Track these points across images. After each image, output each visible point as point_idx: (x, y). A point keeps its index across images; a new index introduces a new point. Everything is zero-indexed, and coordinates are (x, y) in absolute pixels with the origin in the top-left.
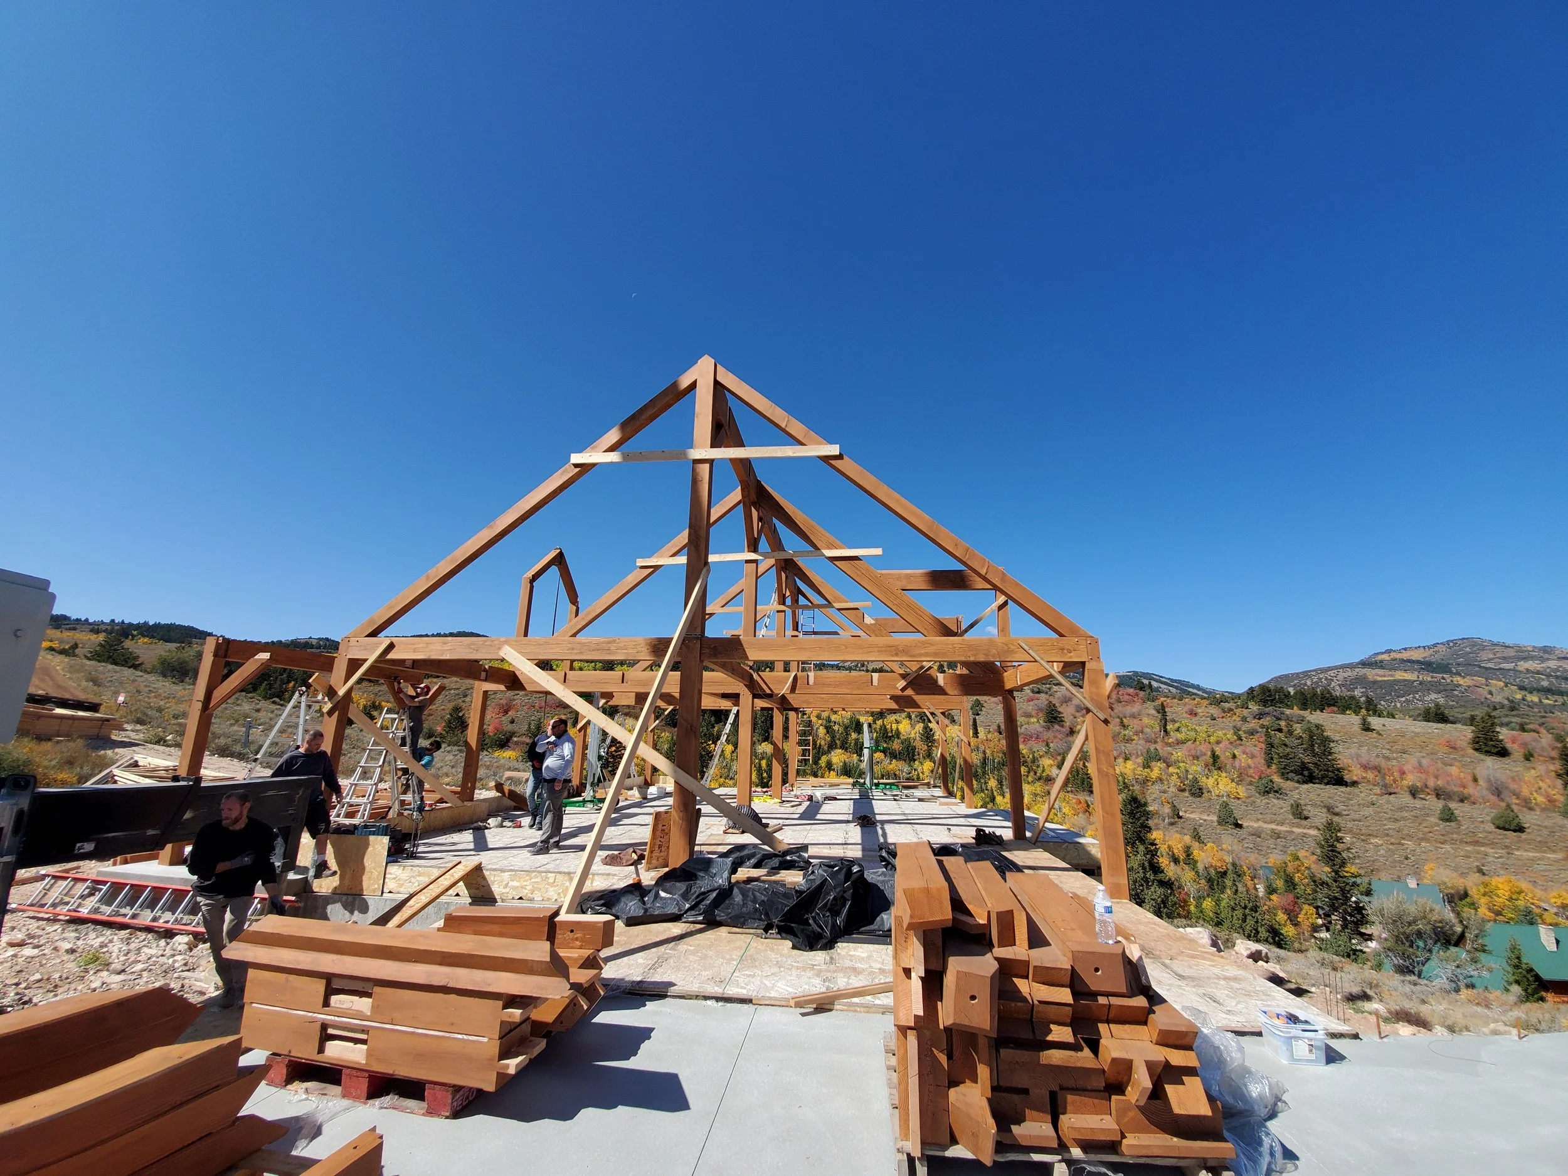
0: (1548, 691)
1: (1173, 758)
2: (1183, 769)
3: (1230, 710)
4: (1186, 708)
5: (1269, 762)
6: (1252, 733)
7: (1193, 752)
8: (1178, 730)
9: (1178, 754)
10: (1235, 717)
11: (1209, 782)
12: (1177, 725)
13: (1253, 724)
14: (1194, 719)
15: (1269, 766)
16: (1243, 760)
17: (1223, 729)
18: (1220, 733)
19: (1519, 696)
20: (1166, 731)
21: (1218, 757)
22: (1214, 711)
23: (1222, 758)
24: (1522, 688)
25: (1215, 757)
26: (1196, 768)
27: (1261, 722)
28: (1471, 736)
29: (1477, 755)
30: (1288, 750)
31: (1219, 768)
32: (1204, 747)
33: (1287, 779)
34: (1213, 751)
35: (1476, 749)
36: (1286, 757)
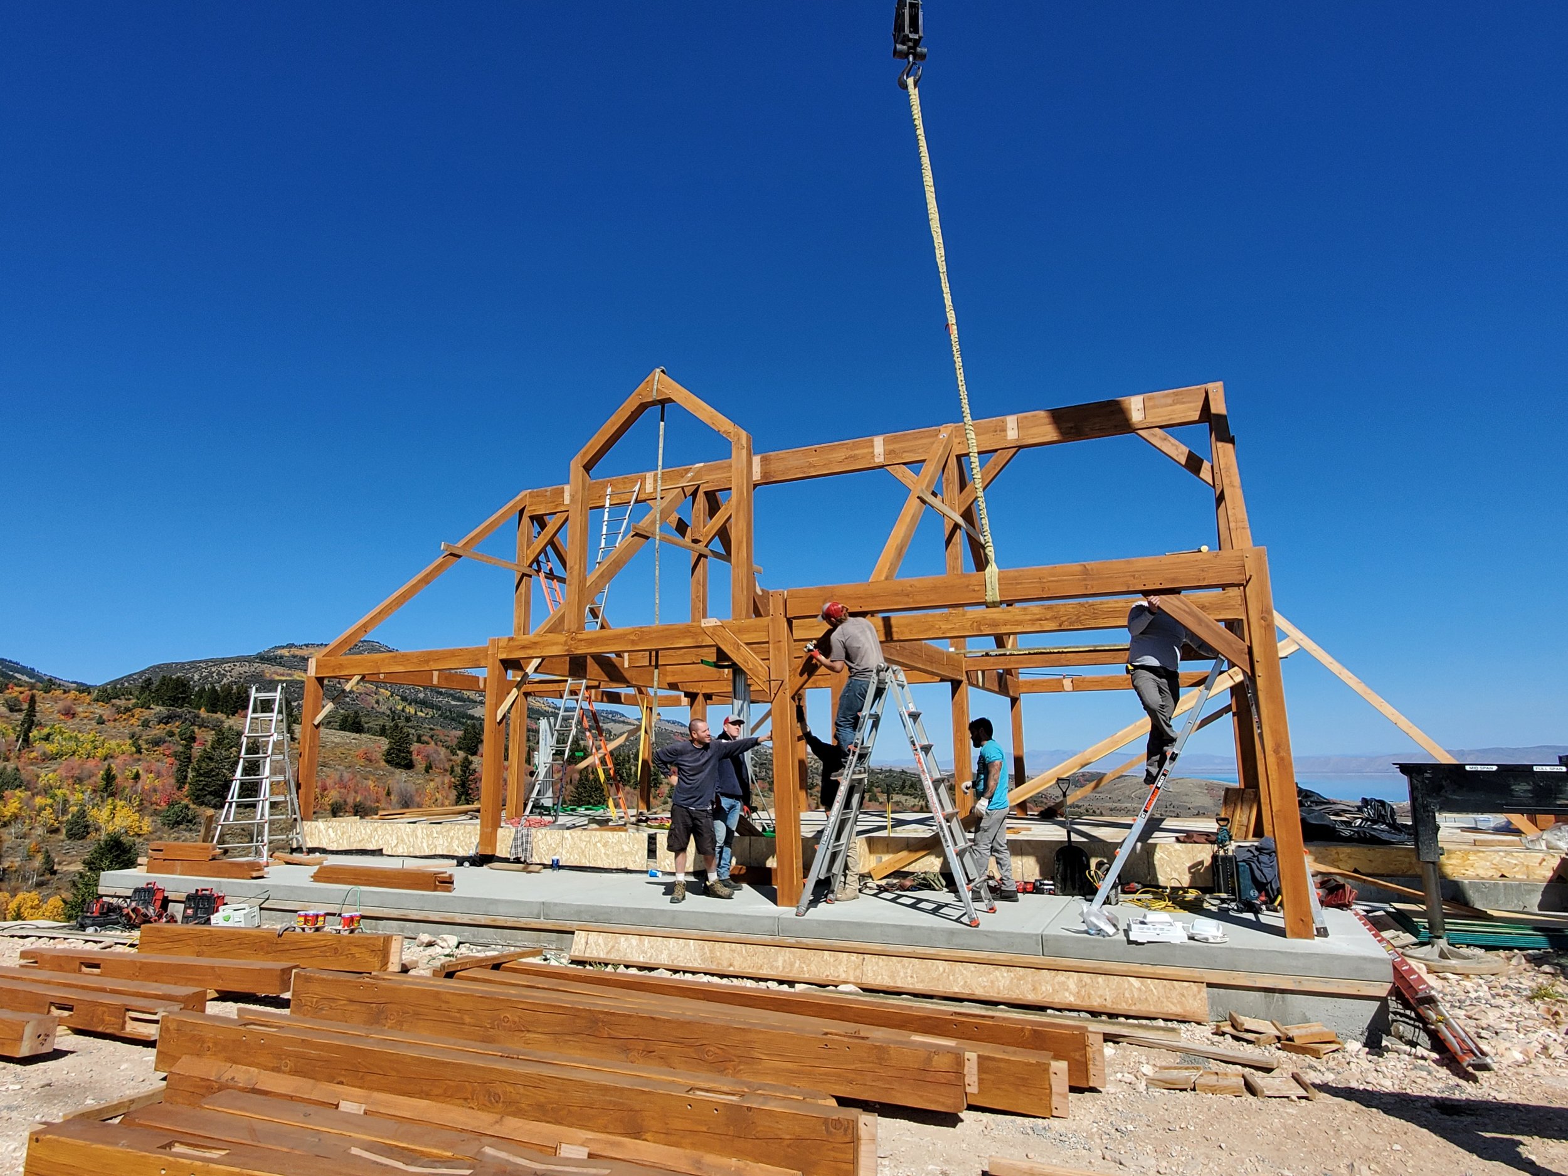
0: (423, 703)
1: (41, 783)
2: (60, 799)
3: (127, 710)
4: (60, 705)
5: (181, 781)
6: (157, 742)
7: (77, 772)
8: (47, 738)
9: (47, 776)
10: (133, 721)
11: (100, 815)
12: (46, 731)
13: (158, 731)
14: (70, 722)
15: (180, 788)
16: (147, 781)
17: (114, 737)
18: (113, 743)
19: (400, 707)
20: (26, 740)
21: (114, 778)
22: (100, 710)
23: (119, 779)
24: (404, 699)
25: (109, 778)
26: (78, 797)
27: (168, 728)
28: (386, 747)
29: (388, 767)
30: (212, 765)
31: (112, 795)
32: (91, 764)
33: (202, 803)
34: (109, 770)
35: (388, 762)
36: (207, 774)
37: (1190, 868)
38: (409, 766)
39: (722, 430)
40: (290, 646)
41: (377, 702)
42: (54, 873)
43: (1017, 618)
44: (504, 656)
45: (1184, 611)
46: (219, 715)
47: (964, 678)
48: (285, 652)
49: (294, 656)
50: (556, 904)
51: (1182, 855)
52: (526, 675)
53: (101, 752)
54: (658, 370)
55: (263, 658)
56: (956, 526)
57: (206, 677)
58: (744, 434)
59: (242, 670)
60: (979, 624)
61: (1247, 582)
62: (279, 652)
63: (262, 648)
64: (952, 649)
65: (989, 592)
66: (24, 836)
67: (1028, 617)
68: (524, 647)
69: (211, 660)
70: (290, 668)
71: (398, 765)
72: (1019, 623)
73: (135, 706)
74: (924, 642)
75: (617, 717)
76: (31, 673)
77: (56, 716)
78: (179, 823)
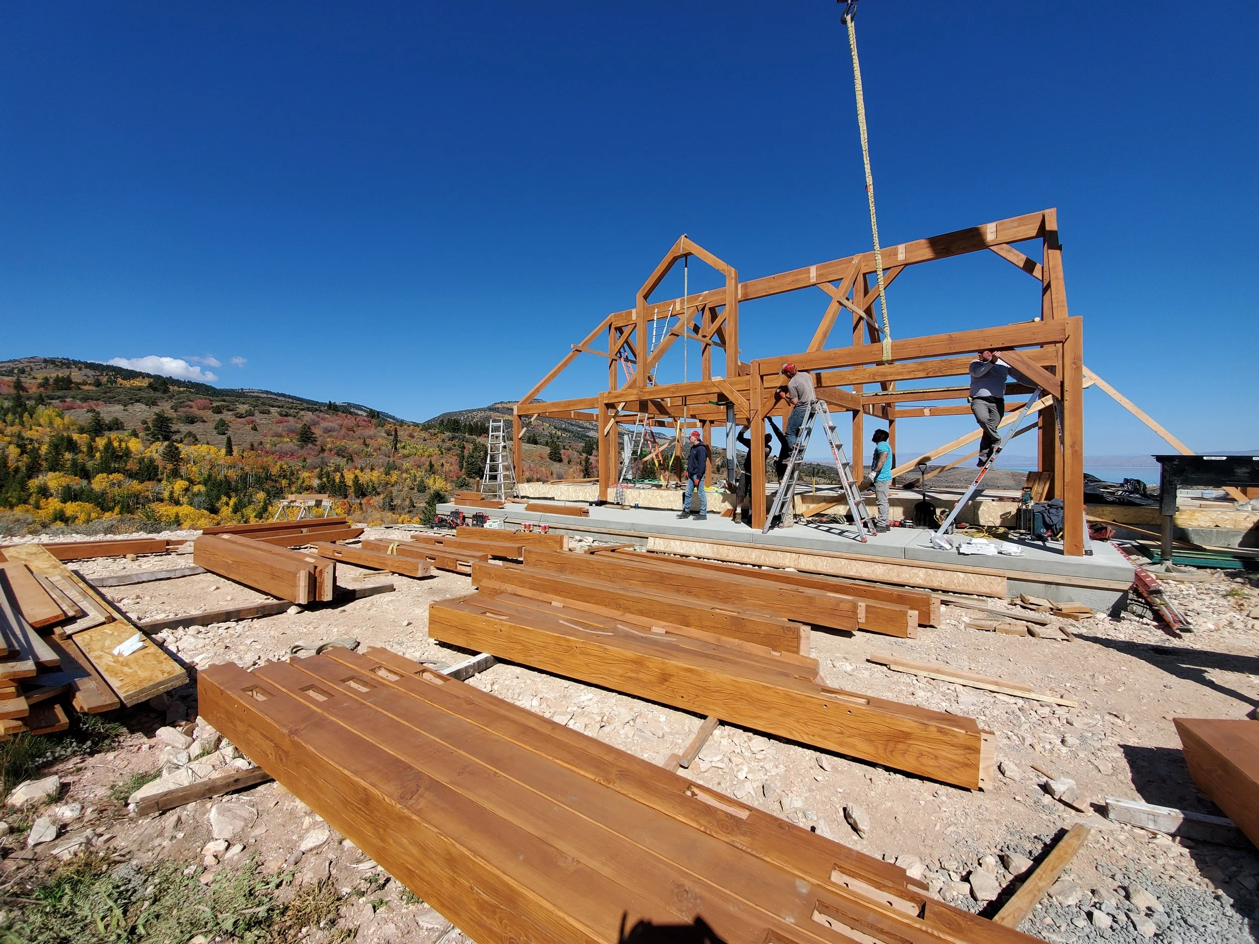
0: (565, 430)
1: (404, 467)
2: (412, 475)
3: (435, 434)
4: (407, 432)
5: (461, 467)
6: (449, 449)
7: (418, 463)
8: (404, 447)
9: (406, 465)
10: (438, 439)
11: (430, 482)
12: (403, 444)
13: (448, 444)
14: (412, 440)
15: (461, 470)
16: (447, 467)
17: (431, 447)
18: (431, 450)
19: (554, 432)
20: (396, 448)
21: (433, 465)
22: (424, 434)
23: (435, 466)
24: (555, 428)
25: (431, 466)
26: (420, 474)
27: (453, 442)
28: (549, 452)
29: (551, 461)
30: (474, 460)
31: (433, 473)
32: (423, 459)
33: (471, 477)
34: (431, 462)
35: (550, 459)
36: (472, 464)
37: (1001, 516)
38: (560, 461)
39: (720, 269)
40: (502, 403)
41: (543, 429)
42: (414, 507)
43: (899, 371)
44: (606, 402)
45: (1018, 360)
46: (474, 436)
47: (861, 409)
48: (499, 406)
49: (504, 408)
50: (639, 524)
51: (997, 508)
52: (618, 411)
53: (426, 454)
54: (683, 236)
55: (490, 409)
56: (861, 318)
57: (466, 419)
58: (733, 270)
59: (481, 415)
60: (874, 375)
61: (1066, 340)
62: (497, 406)
63: (489, 404)
64: (854, 392)
65: (885, 355)
66: (401, 491)
67: (907, 370)
68: (616, 397)
69: (467, 410)
70: (503, 413)
71: (555, 460)
72: (899, 374)
73: (438, 432)
74: (837, 387)
75: (661, 436)
76: (393, 418)
77: (406, 437)
78: (462, 486)
